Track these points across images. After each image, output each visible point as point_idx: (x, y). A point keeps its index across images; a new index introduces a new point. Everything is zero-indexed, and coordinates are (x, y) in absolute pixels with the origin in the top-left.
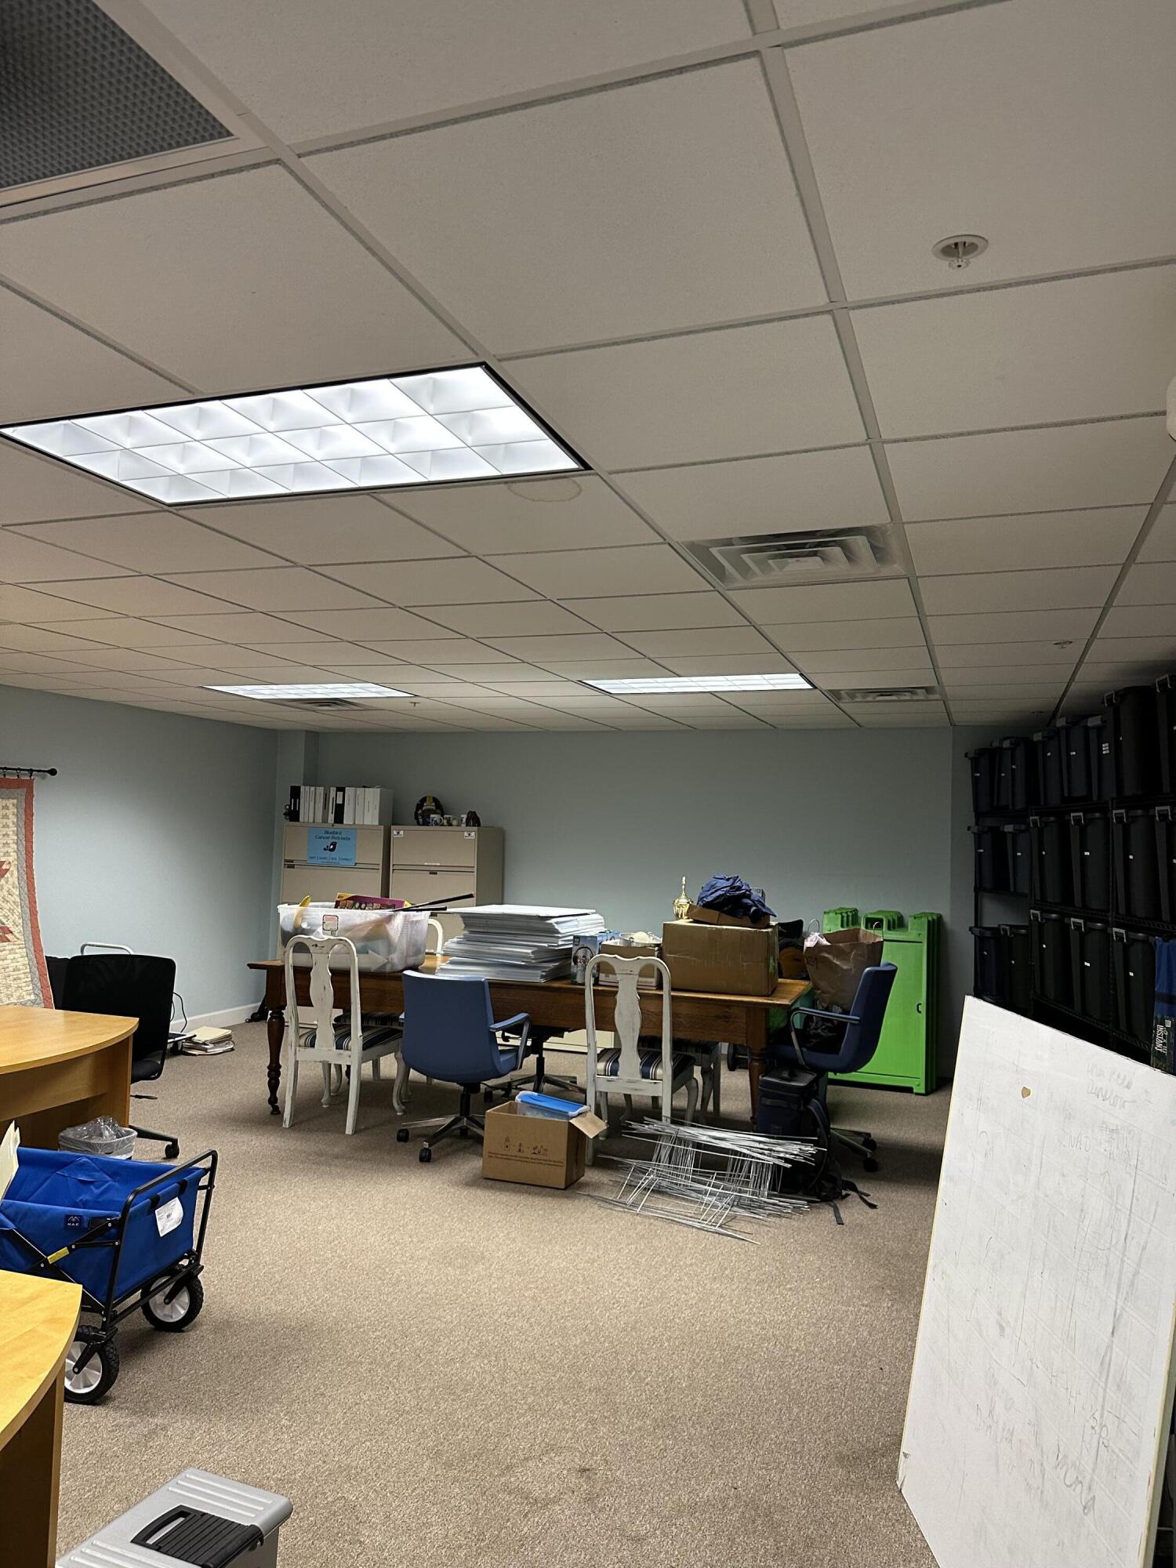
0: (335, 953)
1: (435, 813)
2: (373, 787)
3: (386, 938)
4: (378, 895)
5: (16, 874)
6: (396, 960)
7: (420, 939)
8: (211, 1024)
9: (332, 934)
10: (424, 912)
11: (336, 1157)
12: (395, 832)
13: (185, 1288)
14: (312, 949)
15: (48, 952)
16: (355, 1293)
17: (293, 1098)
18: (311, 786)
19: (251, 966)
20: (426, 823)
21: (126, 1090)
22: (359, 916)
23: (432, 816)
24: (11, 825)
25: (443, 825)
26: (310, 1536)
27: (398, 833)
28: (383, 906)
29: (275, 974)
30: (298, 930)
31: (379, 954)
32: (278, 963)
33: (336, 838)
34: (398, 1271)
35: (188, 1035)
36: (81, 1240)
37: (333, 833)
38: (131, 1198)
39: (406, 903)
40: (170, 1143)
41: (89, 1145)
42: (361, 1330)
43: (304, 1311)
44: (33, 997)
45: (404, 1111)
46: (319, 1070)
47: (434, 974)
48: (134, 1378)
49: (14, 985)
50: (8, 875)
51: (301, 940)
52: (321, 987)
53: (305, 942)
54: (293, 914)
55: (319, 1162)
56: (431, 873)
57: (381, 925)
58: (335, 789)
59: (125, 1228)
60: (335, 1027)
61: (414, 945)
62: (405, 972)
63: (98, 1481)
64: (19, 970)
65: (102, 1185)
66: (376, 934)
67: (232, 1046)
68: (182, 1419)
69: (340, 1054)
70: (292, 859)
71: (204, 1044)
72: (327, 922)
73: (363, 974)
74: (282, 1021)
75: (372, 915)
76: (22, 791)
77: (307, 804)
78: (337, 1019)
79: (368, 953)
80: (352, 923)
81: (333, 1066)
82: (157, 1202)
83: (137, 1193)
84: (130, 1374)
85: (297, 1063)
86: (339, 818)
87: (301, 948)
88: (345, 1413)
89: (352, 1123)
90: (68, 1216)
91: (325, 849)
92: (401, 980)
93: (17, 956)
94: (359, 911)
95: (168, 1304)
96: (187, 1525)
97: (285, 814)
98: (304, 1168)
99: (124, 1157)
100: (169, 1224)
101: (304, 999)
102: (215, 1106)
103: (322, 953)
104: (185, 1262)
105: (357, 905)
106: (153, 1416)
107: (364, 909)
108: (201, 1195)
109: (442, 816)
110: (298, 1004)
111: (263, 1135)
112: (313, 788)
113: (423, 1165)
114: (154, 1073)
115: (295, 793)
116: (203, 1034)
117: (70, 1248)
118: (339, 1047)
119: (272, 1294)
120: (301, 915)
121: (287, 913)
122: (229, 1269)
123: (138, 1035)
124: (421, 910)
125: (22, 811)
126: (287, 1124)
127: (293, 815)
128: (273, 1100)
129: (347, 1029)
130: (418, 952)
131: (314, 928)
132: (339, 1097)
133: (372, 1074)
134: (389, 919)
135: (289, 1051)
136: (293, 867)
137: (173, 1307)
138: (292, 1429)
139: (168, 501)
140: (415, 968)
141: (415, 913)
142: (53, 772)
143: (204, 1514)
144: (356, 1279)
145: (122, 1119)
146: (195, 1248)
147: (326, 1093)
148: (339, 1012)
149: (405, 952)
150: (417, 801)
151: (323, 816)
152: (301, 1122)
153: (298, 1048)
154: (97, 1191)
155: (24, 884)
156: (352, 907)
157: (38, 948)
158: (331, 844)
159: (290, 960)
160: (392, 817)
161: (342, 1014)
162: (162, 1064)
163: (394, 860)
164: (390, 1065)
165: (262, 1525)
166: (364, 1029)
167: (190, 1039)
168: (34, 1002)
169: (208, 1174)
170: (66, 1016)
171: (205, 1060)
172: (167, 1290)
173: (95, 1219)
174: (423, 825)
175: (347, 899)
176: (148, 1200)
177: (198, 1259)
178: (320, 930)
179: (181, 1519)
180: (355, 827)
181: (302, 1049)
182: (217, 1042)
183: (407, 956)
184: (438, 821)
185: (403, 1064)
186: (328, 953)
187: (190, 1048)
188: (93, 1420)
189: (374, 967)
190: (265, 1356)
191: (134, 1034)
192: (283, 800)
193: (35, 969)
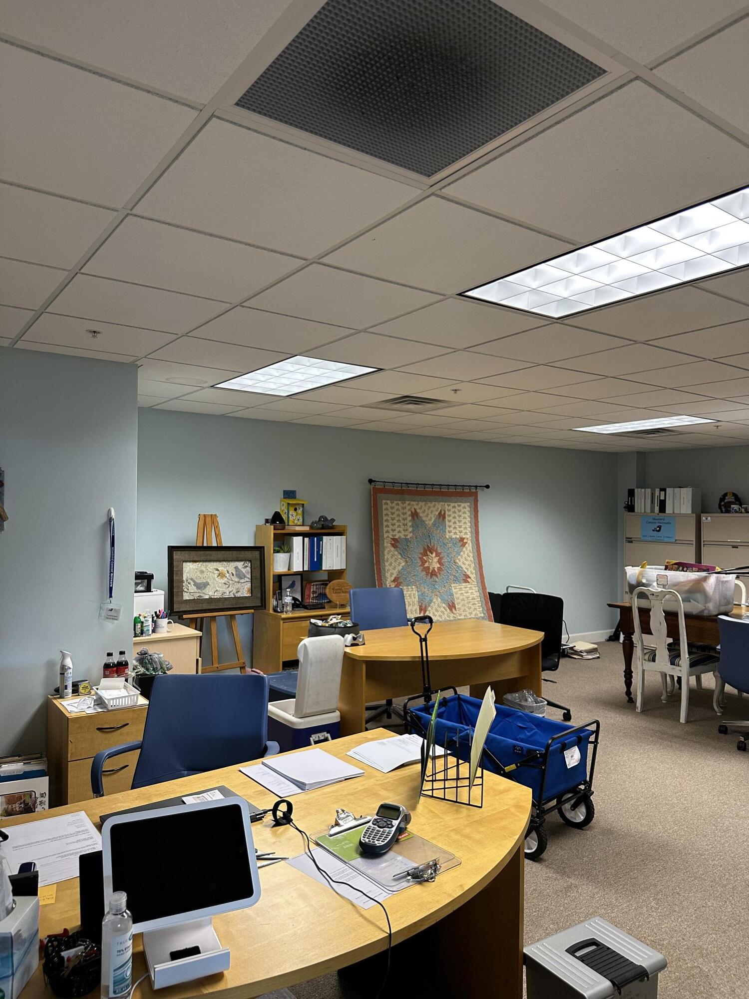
0: (667, 600)
1: (735, 504)
2: (687, 487)
3: (703, 592)
4: (693, 562)
5: (471, 544)
6: (712, 608)
7: (730, 593)
8: (583, 639)
9: (664, 588)
10: (731, 575)
11: (675, 737)
12: (704, 518)
13: (583, 803)
14: (650, 597)
15: (490, 589)
16: (696, 831)
17: (642, 694)
18: (642, 488)
19: (610, 605)
20: (728, 511)
21: (539, 676)
22: (683, 576)
23: (732, 506)
24: (467, 517)
25: (741, 512)
26: (677, 985)
27: (706, 519)
28: (700, 570)
29: (626, 612)
30: (640, 584)
31: (698, 603)
32: (627, 605)
33: (660, 523)
34: (727, 823)
35: (571, 646)
36: (523, 762)
37: (659, 519)
38: (550, 741)
39: (717, 568)
40: (566, 711)
41: (520, 705)
42: (703, 857)
43: (660, 835)
44: (482, 615)
45: (723, 713)
46: (659, 678)
47: (741, 619)
48: (556, 850)
49: (473, 607)
50: (467, 545)
51: (643, 591)
52: (658, 622)
53: (645, 592)
54: (636, 573)
55: (664, 738)
56: (733, 547)
57: (699, 583)
58: (659, 490)
59: (548, 760)
60: (669, 650)
61: (725, 598)
62: (719, 617)
63: (540, 907)
64: (475, 599)
65: (532, 731)
66: (696, 589)
67: (598, 656)
68: (587, 884)
69: (673, 668)
70: (630, 537)
71: (581, 652)
72: (660, 579)
73: (688, 616)
74: (632, 643)
75: (693, 576)
76: (472, 498)
77: (639, 501)
78: (669, 645)
79: (690, 601)
80: (678, 580)
81: (668, 676)
82: (565, 747)
83: (553, 739)
84: (553, 848)
85: (643, 671)
86: (662, 509)
87: (642, 595)
88: (695, 910)
89: (684, 715)
90: (515, 746)
91: (653, 530)
92: (717, 622)
93: (473, 591)
94: (683, 573)
95: (573, 810)
96: (598, 952)
97: (625, 507)
98: (653, 740)
99: (541, 716)
100: (572, 761)
101: (646, 629)
102: (591, 692)
103: (657, 600)
104: (582, 787)
105: (681, 568)
106: (569, 877)
107: (686, 571)
108: (590, 747)
109: (741, 506)
110: (643, 633)
111: (623, 715)
112: (643, 490)
113: (741, 752)
114: (554, 667)
115: (631, 493)
116: (581, 646)
117: (516, 765)
118: (672, 663)
119: (638, 819)
120: (641, 574)
121: (632, 572)
122: (608, 796)
123: (545, 642)
124: (729, 573)
125: (473, 509)
126: (639, 710)
127: (630, 508)
128: (628, 693)
129: (677, 652)
130: (728, 603)
131: (651, 583)
132: (675, 698)
133: (695, 684)
134: (705, 579)
135: (638, 663)
136: (631, 542)
137: (576, 813)
138: (659, 910)
139: (557, 316)
140: (726, 614)
141: (724, 575)
142: (487, 487)
143: (609, 948)
144: (696, 821)
145: (538, 692)
146: (588, 779)
147: (664, 693)
148: (670, 640)
149: (718, 602)
150: (720, 495)
151: (651, 508)
152: (648, 710)
153: (644, 661)
154: (528, 734)
155: (475, 551)
156: (677, 570)
157: (484, 587)
158: (658, 527)
159: (636, 603)
160: (701, 508)
161: (672, 641)
162: (558, 661)
163: (704, 537)
164: (709, 680)
165: (648, 968)
166: (690, 653)
167: (572, 648)
168: (483, 618)
169: (594, 735)
170: (502, 627)
171: (582, 662)
172: (572, 802)
173: (530, 751)
174: (726, 512)
175: (672, 565)
176: (560, 745)
177: (590, 786)
178: (655, 584)
179: (594, 947)
180: (674, 516)
181: (647, 662)
182: (589, 652)
183: (720, 605)
184: (738, 510)
185: (720, 681)
186: (662, 600)
187: (573, 654)
188: (534, 870)
189: (695, 612)
190: (637, 858)
191: (542, 642)
192: (623, 498)
193: (483, 599)
